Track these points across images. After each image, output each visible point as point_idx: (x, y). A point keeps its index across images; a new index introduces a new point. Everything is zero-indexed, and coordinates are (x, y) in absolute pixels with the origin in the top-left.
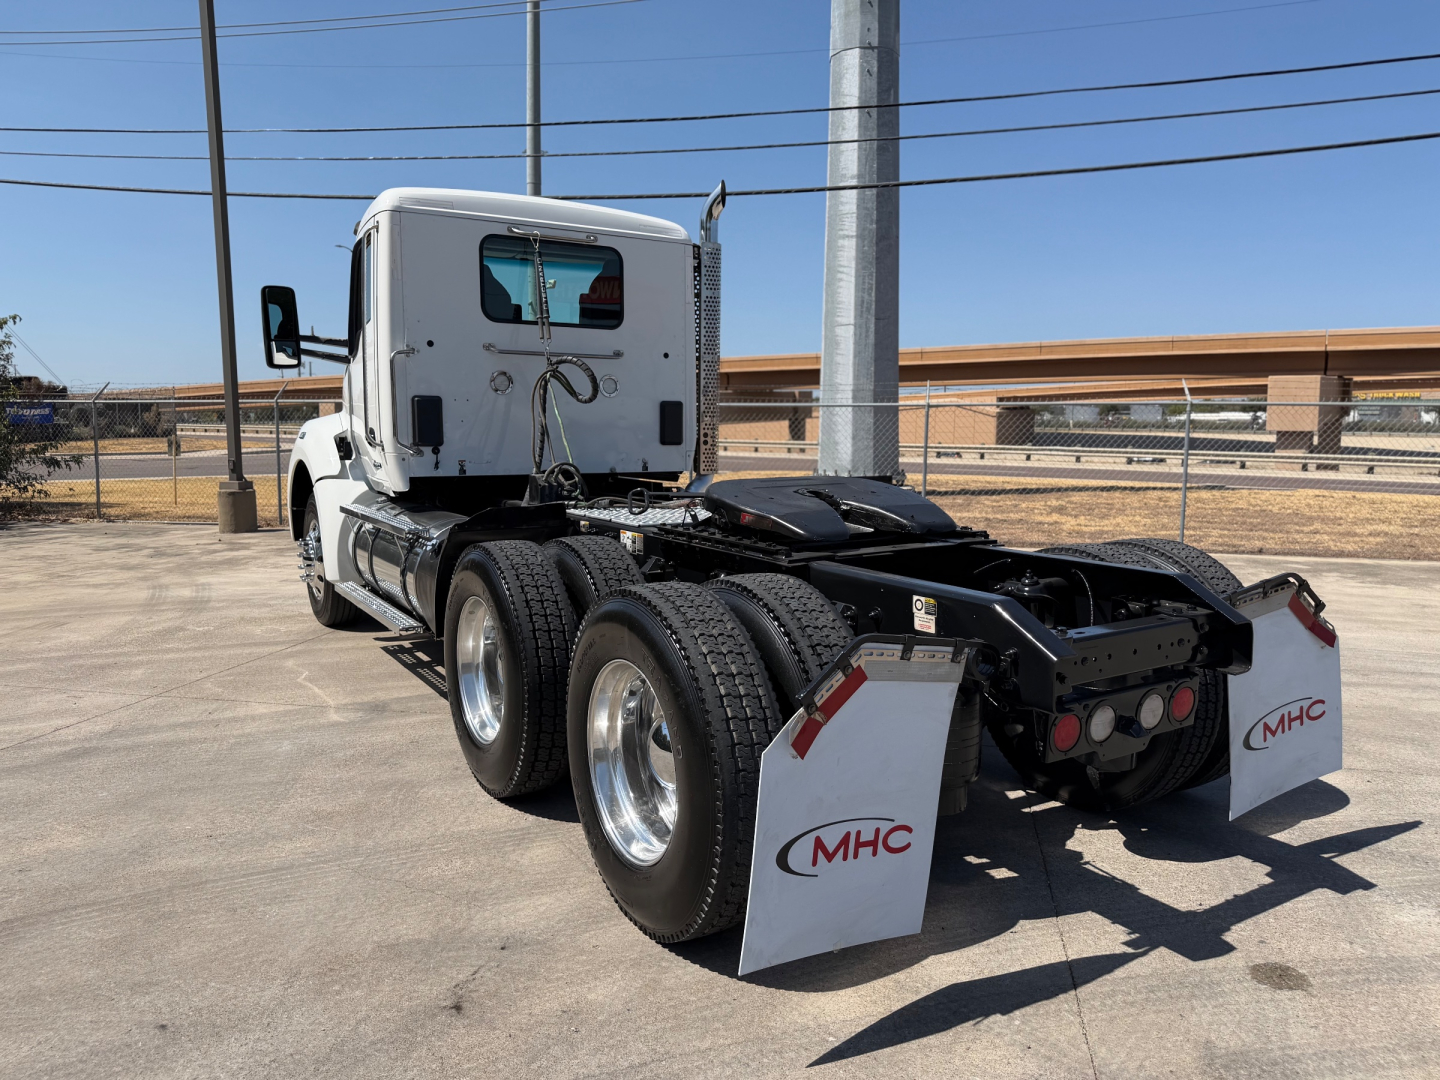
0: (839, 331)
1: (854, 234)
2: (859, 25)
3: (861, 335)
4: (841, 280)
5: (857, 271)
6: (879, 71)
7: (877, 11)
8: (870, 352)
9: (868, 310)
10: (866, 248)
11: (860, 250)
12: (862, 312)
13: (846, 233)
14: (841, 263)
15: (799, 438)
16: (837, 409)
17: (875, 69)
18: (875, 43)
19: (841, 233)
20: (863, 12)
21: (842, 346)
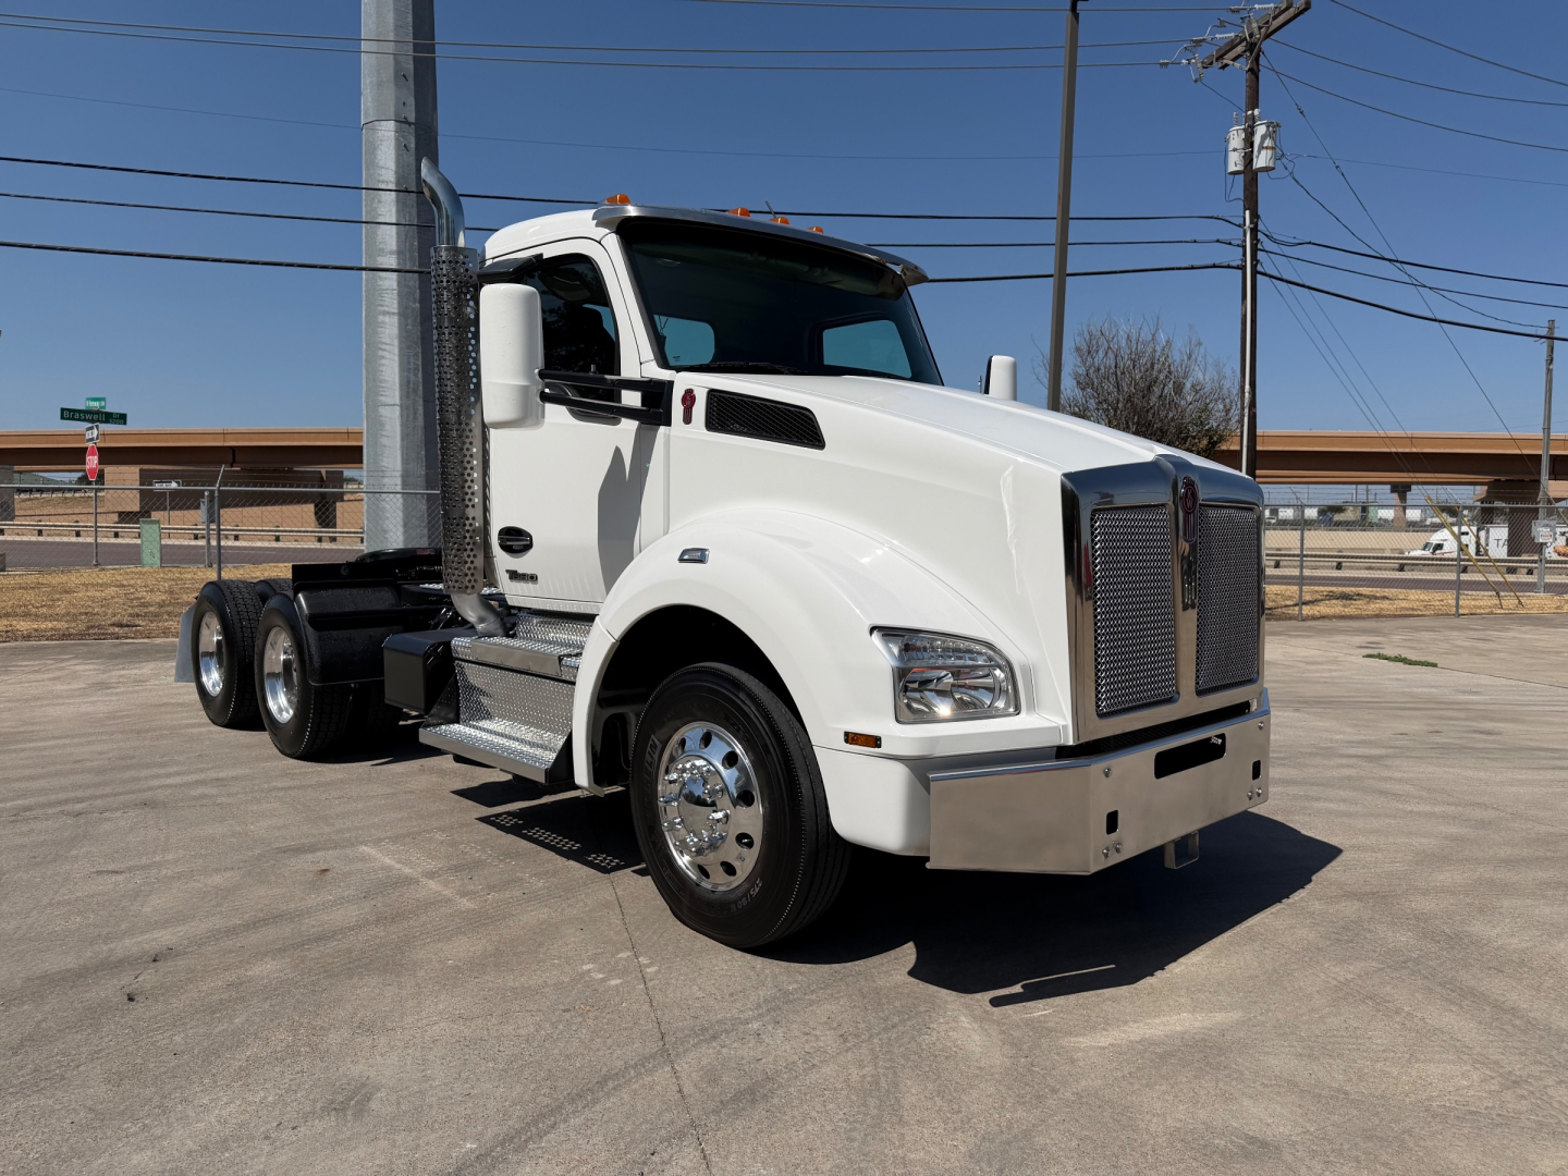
0: (383, 411)
1: (396, 311)
2: (393, 97)
3: (408, 417)
4: (383, 357)
5: (401, 349)
6: (416, 148)
7: (412, 86)
8: (419, 435)
9: (415, 391)
10: (409, 327)
11: (402, 328)
12: (408, 392)
13: (387, 309)
14: (383, 340)
15: (327, 526)
16: (383, 495)
17: (413, 145)
18: (412, 118)
19: (380, 308)
20: (397, 85)
21: (387, 427)
